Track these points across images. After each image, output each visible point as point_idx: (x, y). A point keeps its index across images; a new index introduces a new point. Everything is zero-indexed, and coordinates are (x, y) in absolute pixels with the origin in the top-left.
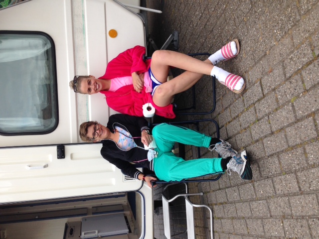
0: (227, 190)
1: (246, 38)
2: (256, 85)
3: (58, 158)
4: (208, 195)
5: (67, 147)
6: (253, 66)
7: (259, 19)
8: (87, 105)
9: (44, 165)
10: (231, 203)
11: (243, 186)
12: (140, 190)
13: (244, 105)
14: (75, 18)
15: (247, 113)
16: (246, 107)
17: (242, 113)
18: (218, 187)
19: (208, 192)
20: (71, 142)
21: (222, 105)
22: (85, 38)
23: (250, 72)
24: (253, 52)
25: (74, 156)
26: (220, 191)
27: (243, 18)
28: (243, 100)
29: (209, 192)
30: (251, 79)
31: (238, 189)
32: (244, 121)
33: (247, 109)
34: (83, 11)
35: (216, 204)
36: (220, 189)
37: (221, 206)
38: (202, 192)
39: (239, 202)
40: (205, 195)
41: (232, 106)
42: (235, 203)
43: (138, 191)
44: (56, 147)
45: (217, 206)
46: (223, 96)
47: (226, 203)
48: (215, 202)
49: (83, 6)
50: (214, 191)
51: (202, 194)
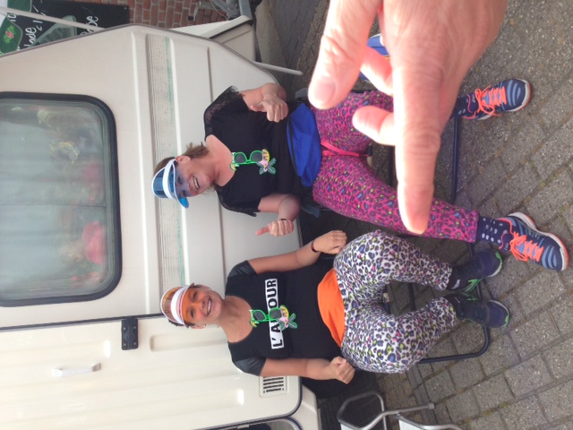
0: (507, 374)
1: (519, 53)
2: (565, 126)
3: (124, 348)
4: (450, 403)
5: (143, 323)
6: (549, 96)
7: (549, 9)
8: (179, 236)
9: (93, 365)
10: (526, 397)
11: (556, 348)
12: (294, 416)
13: (538, 176)
14: (154, 73)
15: (547, 190)
16: (544, 178)
17: (532, 195)
18: (478, 376)
19: (449, 398)
20: (148, 313)
21: (471, 200)
22: (172, 110)
23: (543, 110)
24: (543, 70)
25: (157, 343)
26: (487, 383)
27: (506, 22)
28: (534, 169)
29: (453, 395)
30: (548, 122)
31: (544, 359)
32: (541, 210)
33: (548, 182)
34: (169, 62)
35: (476, 418)
36: (486, 378)
37: (495, 417)
38: (430, 402)
39: (548, 387)
40: (441, 406)
41: (501, 190)
42: (535, 393)
43: (288, 417)
44: (118, 325)
45: (481, 420)
46: (469, 183)
47: (507, 403)
48: (472, 414)
49: (168, 54)
50: (465, 389)
51: (431, 406)
